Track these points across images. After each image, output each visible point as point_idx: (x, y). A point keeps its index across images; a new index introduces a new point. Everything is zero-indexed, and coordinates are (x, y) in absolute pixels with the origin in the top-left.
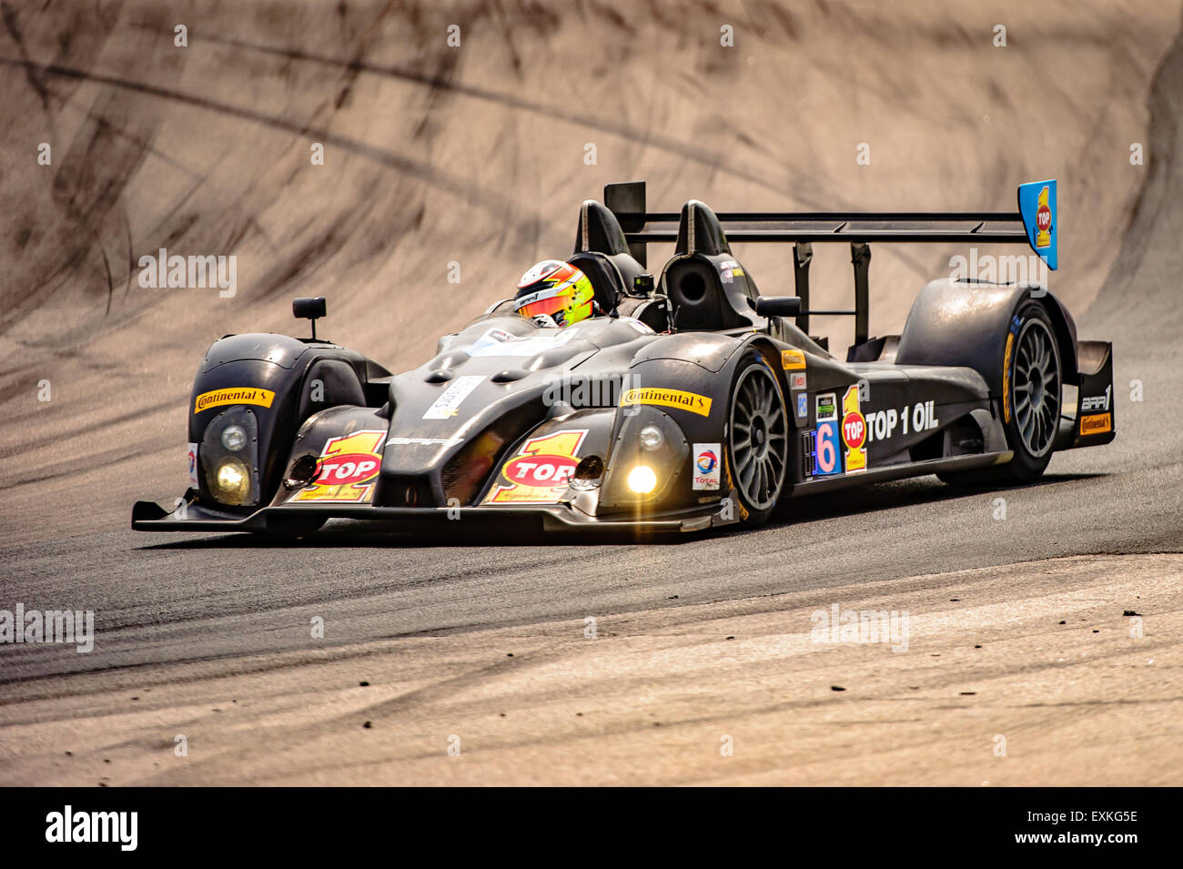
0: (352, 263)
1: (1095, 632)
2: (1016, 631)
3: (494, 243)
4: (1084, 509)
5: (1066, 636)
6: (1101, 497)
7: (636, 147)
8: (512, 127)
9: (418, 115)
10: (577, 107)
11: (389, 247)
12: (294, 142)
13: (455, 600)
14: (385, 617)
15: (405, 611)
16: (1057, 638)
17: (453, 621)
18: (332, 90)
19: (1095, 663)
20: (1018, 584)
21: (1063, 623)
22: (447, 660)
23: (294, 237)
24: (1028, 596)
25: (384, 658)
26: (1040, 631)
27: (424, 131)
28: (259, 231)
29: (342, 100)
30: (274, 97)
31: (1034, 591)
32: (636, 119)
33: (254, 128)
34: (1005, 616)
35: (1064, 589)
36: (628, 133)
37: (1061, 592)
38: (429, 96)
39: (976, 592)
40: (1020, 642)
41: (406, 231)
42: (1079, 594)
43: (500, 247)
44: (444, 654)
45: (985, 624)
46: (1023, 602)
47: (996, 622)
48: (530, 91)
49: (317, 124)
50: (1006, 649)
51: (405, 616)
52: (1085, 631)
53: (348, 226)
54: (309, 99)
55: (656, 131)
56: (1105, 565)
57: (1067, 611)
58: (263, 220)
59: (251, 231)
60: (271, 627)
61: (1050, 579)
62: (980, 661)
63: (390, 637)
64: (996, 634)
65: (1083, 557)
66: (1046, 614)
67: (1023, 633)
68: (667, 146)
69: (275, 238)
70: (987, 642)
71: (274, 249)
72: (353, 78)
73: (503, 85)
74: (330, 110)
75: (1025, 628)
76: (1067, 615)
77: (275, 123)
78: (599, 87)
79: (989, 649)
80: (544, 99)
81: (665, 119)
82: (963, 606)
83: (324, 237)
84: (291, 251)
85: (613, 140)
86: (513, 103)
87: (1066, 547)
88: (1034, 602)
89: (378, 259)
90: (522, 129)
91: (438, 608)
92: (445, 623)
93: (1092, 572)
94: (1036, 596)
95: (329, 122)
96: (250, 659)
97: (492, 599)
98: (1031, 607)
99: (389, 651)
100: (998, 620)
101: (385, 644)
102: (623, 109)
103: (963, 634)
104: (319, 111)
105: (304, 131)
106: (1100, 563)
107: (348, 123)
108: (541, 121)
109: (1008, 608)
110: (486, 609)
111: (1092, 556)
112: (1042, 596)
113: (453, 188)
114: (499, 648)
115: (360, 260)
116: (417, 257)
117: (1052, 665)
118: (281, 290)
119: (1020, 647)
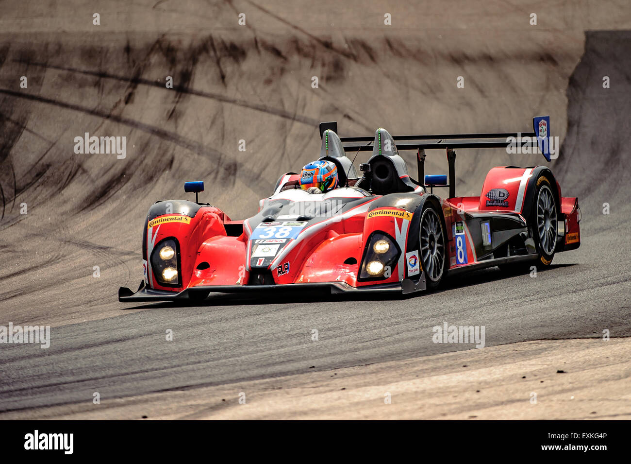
0: (135, 189)
1: (542, 382)
2: (499, 383)
3: (212, 176)
4: (535, 315)
5: (525, 385)
6: (544, 309)
7: (289, 122)
8: (220, 112)
9: (170, 107)
10: (256, 101)
11: (155, 180)
12: (103, 123)
13: (193, 370)
14: (155, 381)
15: (167, 378)
16: (522, 385)
17: (192, 382)
18: (123, 94)
19: (542, 399)
20: (500, 357)
21: (524, 377)
22: (189, 403)
23: (103, 175)
24: (505, 363)
25: (155, 403)
26: (512, 382)
27: (173, 115)
28: (85, 171)
29: (129, 99)
30: (91, 99)
31: (508, 360)
32: (288, 107)
33: (81, 115)
34: (492, 375)
35: (525, 359)
36: (284, 115)
37: (523, 361)
38: (176, 97)
39: (477, 361)
40: (501, 388)
41: (164, 170)
42: (533, 362)
43: (215, 178)
44: (188, 400)
45: (482, 379)
46: (503, 367)
47: (487, 378)
48: (231, 92)
49: (115, 113)
50: (493, 392)
51: (167, 379)
52: (536, 382)
53: (133, 168)
54: (110, 100)
55: (299, 113)
56: (547, 346)
57: (527, 370)
58: (85, 166)
59: (80, 171)
60: (94, 387)
61: (517, 354)
62: (479, 399)
63: (159, 391)
64: (488, 384)
65: (535, 341)
66: (515, 373)
67: (503, 383)
68: (305, 121)
69: (93, 176)
70: (483, 388)
71: (93, 181)
72: (135, 87)
73: (217, 90)
74: (122, 105)
75: (503, 380)
76: (526, 373)
77: (92, 112)
78: (268, 90)
79: (484, 392)
80: (238, 96)
81: (304, 106)
82: (470, 369)
83: (119, 175)
84: (101, 182)
85: (277, 118)
86: (221, 99)
87: (525, 337)
88: (508, 366)
89: (149, 185)
90: (226, 114)
91: (184, 375)
92: (188, 383)
93: (540, 349)
94: (509, 363)
95: (122, 111)
96: (82, 404)
97: (213, 369)
98: (506, 369)
99: (158, 399)
100: (489, 376)
101: (156, 395)
102: (282, 102)
103: (470, 385)
104: (116, 106)
105: (108, 117)
106: (544, 344)
107: (131, 112)
108: (237, 108)
109: (494, 370)
110: (210, 375)
111: (540, 341)
112: (512, 363)
113: (189, 146)
114: (218, 396)
115: (140, 186)
116: (170, 184)
117: (519, 401)
118: (97, 204)
119: (501, 391)
